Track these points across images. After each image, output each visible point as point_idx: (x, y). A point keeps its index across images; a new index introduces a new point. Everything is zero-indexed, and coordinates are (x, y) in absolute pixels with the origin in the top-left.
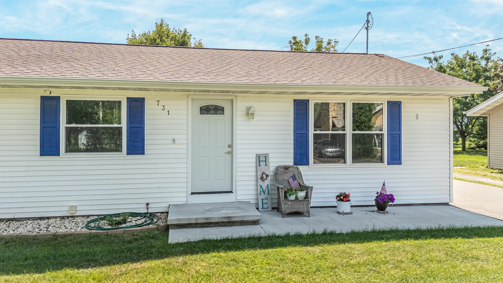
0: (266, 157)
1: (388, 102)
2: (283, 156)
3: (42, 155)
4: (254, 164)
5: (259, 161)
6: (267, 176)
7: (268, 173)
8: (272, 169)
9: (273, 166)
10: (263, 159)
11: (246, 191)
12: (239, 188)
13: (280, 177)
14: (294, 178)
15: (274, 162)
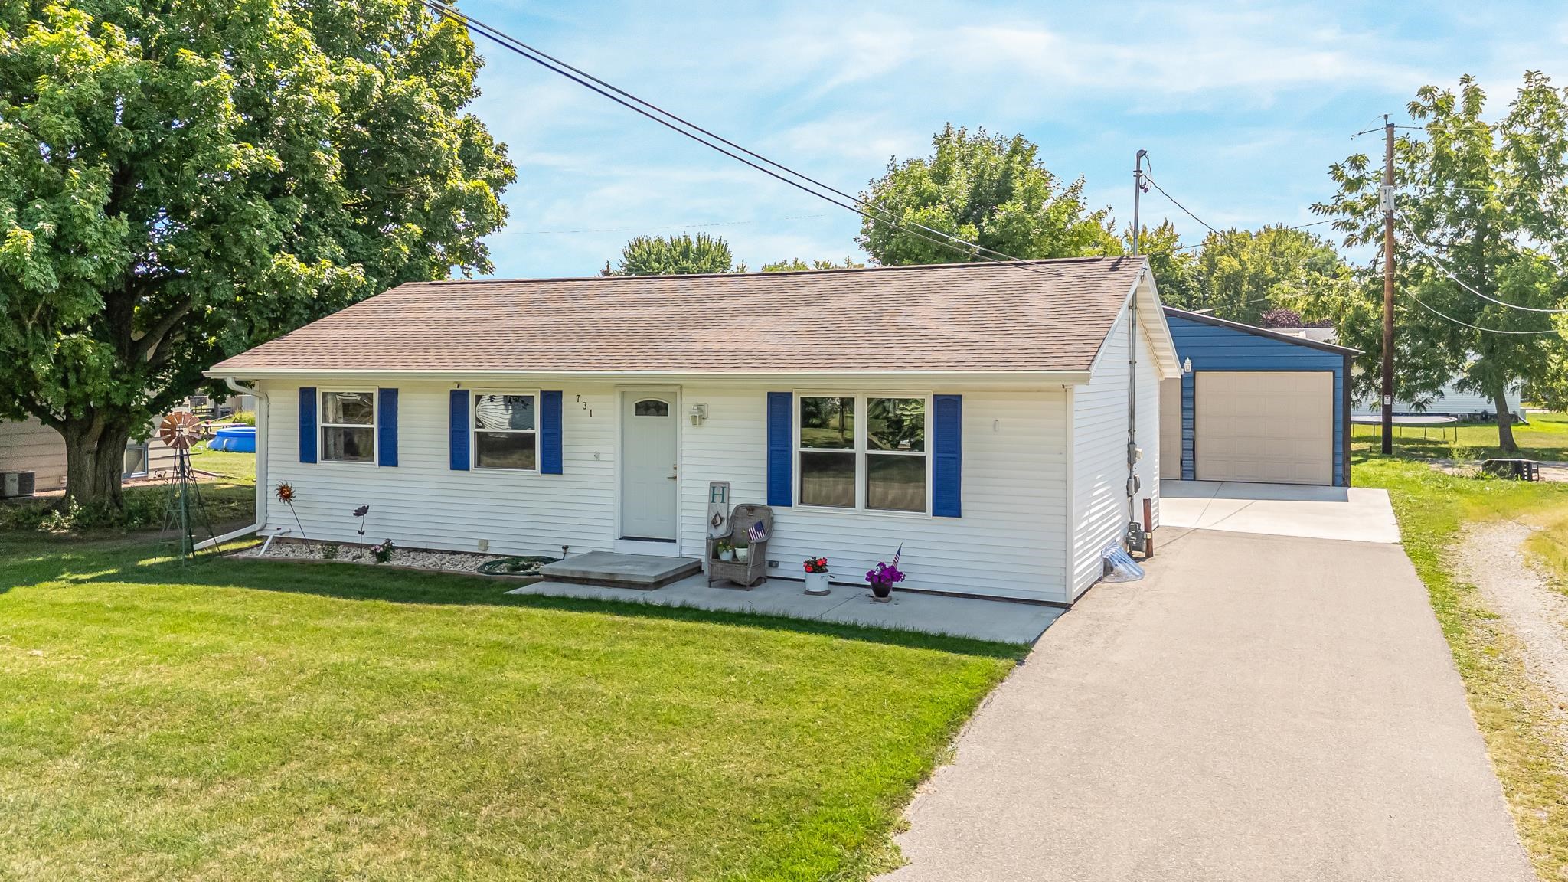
0: (723, 488)
1: (934, 396)
2: (751, 489)
3: (452, 468)
4: (706, 500)
5: (713, 495)
6: (722, 519)
7: (724, 515)
8: (732, 509)
9: (734, 503)
10: (719, 491)
11: (693, 545)
12: (684, 536)
13: (739, 524)
14: (759, 527)
15: (739, 496)
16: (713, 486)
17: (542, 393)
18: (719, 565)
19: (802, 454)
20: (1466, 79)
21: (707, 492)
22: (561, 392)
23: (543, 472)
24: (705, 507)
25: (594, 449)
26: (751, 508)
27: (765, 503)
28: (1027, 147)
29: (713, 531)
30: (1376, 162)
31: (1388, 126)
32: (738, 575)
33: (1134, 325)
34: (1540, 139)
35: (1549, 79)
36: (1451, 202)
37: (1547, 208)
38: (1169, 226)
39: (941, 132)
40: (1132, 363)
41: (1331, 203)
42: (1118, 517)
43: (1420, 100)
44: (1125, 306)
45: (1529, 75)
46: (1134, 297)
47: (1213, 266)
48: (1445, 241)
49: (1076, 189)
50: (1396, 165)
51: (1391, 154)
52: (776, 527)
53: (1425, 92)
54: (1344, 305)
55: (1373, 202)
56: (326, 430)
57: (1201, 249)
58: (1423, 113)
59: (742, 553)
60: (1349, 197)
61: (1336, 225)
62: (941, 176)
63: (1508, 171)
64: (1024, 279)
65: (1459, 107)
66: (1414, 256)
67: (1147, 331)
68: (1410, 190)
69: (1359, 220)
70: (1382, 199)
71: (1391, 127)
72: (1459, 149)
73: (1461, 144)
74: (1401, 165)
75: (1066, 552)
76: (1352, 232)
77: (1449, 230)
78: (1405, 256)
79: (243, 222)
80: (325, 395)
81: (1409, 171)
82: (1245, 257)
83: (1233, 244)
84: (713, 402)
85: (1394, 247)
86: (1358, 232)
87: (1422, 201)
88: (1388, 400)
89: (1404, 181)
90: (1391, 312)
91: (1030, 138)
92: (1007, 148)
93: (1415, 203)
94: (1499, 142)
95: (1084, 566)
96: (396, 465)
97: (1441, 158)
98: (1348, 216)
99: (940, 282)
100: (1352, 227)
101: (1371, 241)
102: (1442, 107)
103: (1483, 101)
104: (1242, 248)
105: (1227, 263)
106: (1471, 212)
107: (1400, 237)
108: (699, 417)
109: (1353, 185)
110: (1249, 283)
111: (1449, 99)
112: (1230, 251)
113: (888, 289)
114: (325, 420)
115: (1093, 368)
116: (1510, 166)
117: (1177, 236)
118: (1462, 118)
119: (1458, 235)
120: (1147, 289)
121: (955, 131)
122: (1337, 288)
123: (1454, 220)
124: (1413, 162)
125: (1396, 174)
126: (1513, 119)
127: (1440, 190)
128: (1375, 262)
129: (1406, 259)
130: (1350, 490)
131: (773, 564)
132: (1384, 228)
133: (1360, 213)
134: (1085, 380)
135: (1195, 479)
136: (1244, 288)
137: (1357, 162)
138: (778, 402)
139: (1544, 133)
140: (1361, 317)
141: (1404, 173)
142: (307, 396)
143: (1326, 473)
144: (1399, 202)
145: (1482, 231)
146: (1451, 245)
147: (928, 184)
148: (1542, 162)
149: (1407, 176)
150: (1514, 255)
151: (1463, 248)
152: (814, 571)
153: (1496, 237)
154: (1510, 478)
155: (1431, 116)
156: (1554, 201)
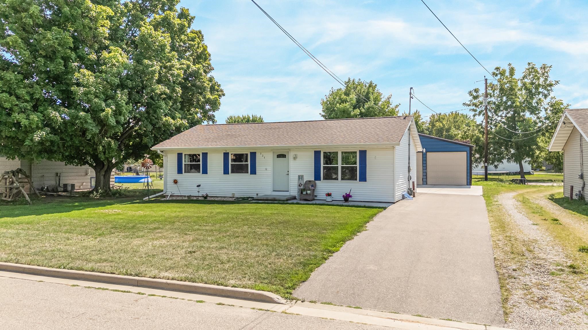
1: (359, 151)
2: (310, 176)
3: (224, 174)
4: (297, 180)
5: (299, 178)
6: (302, 185)
7: (302, 184)
8: (304, 182)
9: (305, 180)
10: (301, 177)
11: (294, 191)
12: (291, 189)
13: (307, 186)
14: (312, 186)
15: (306, 179)
16: (299, 176)
17: (250, 152)
18: (303, 195)
19: (324, 167)
20: (510, 64)
21: (297, 178)
22: (256, 152)
23: (251, 174)
24: (297, 182)
25: (265, 167)
26: (310, 181)
27: (313, 180)
28: (374, 85)
29: (299, 188)
30: (482, 91)
31: (485, 79)
32: (308, 198)
33: (410, 134)
34: (532, 84)
35: (535, 65)
36: (506, 103)
37: (535, 105)
38: (418, 112)
39: (347, 80)
40: (409, 145)
41: (469, 103)
42: (406, 185)
43: (495, 71)
44: (407, 129)
45: (529, 64)
46: (410, 127)
47: (433, 126)
48: (504, 115)
49: (389, 98)
50: (488, 91)
51: (486, 88)
52: (317, 186)
53: (497, 69)
54: (473, 136)
55: (481, 103)
56: (185, 164)
57: (429, 120)
58: (497, 75)
59: (309, 192)
60: (475, 101)
61: (470, 110)
62: (347, 94)
63: (523, 93)
64: (380, 122)
65: (507, 74)
66: (494, 120)
67: (413, 137)
68: (493, 99)
69: (477, 109)
70: (484, 102)
71: (486, 80)
72: (508, 87)
73: (509, 85)
74: (490, 91)
75: (394, 189)
76: (475, 112)
77: (505, 112)
78: (491, 120)
79: (157, 107)
80: (185, 155)
81: (493, 93)
82: (444, 123)
83: (440, 118)
84: (299, 154)
85: (488, 117)
86: (477, 112)
87: (497, 103)
88: (486, 164)
89: (491, 96)
90: (487, 137)
91: (375, 83)
92: (367, 85)
93: (494, 103)
94: (520, 84)
95: (398, 195)
96: (207, 174)
97: (502, 90)
98: (474, 107)
99: (357, 123)
100: (475, 111)
101: (481, 115)
102: (502, 74)
103: (514, 71)
104: (443, 119)
105: (438, 124)
106: (511, 106)
107: (490, 114)
108: (295, 158)
109: (475, 98)
110: (446, 132)
111: (504, 71)
112: (439, 120)
113: (343, 125)
114: (185, 162)
115: (401, 142)
116: (524, 92)
117: (420, 115)
118: (509, 77)
119: (508, 113)
120: (413, 125)
121: (352, 80)
122: (471, 130)
123: (506, 109)
124: (494, 91)
125: (489, 94)
126: (524, 77)
127: (501, 100)
128: (482, 122)
129: (492, 121)
130: (471, 186)
131: (316, 196)
132: (484, 112)
133: (478, 106)
134: (399, 145)
135: (427, 184)
136: (444, 133)
137: (476, 91)
138: (317, 154)
139: (534, 82)
140: (478, 139)
141: (491, 94)
142: (180, 155)
143: (465, 182)
144: (489, 103)
145: (515, 112)
146: (506, 116)
147: (343, 97)
148: (534, 90)
149: (492, 95)
150: (524, 120)
151: (509, 118)
152: (328, 196)
153: (519, 114)
154: (519, 184)
155: (499, 76)
156: (537, 102)
